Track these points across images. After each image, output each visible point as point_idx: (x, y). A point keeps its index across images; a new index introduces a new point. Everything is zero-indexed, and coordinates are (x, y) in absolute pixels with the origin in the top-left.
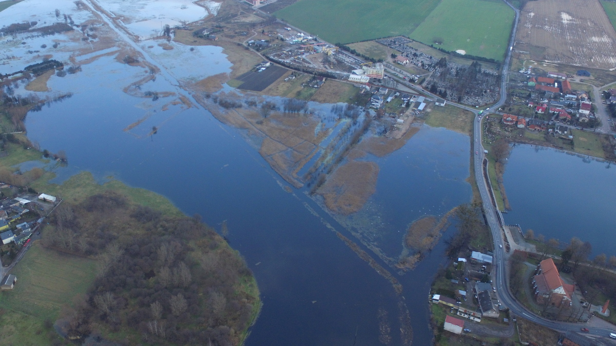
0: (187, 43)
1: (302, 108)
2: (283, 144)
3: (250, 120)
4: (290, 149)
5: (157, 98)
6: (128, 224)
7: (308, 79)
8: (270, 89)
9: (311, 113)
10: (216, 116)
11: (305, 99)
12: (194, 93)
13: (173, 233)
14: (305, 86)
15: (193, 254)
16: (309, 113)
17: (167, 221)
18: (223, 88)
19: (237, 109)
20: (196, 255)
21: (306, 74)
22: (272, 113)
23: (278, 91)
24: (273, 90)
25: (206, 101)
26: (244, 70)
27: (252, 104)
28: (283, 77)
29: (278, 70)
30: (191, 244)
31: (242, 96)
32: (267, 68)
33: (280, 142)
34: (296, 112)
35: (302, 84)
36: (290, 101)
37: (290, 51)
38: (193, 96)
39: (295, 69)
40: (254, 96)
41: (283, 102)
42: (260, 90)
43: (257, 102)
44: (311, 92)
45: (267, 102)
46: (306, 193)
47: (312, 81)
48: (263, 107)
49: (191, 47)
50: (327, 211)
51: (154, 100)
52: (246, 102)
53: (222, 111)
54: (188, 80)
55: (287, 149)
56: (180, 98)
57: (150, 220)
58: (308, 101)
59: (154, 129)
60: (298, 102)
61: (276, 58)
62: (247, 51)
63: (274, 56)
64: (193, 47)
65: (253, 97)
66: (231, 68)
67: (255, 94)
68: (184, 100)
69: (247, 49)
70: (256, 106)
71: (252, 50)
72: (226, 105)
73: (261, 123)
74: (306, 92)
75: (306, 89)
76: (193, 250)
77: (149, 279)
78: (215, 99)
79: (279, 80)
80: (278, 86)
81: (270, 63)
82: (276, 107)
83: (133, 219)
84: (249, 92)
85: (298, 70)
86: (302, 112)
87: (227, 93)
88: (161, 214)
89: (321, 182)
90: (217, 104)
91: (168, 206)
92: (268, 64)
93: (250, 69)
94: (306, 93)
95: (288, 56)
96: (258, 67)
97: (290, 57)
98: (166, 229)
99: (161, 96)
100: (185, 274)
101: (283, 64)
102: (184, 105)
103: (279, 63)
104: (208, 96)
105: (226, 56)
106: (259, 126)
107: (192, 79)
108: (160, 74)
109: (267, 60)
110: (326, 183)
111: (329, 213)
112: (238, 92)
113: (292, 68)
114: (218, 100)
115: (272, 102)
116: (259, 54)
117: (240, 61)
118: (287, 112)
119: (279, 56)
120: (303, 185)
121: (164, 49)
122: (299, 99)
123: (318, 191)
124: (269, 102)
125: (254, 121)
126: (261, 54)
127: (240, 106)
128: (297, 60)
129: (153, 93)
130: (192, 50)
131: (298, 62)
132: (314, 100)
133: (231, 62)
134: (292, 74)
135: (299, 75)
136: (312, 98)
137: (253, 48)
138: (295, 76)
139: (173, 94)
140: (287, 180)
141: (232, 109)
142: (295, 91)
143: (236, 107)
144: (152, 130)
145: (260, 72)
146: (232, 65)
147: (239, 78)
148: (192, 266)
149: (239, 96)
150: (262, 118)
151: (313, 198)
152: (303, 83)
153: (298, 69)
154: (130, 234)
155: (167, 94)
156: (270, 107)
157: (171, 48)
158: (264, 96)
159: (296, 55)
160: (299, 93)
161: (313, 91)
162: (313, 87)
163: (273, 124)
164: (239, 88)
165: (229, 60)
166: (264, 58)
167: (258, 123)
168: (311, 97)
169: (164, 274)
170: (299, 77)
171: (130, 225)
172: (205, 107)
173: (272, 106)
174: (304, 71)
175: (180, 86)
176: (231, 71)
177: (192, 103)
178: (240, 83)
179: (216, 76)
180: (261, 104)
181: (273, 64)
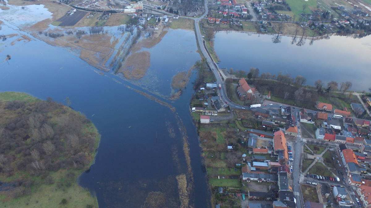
0: (18, 5)
1: (101, 30)
2: (93, 51)
3: (70, 42)
4: (98, 53)
5: (6, 39)
6: (4, 113)
7: (101, 15)
8: (79, 24)
9: (106, 32)
10: (48, 43)
11: (101, 25)
12: (31, 33)
13: (36, 111)
14: (99, 19)
15: (52, 120)
17: (30, 105)
18: (49, 27)
19: (61, 37)
20: (55, 119)
21: (99, 13)
22: (83, 36)
23: (84, 24)
24: (81, 24)
25: (40, 36)
26: (60, 15)
27: (70, 33)
28: (85, 16)
29: (81, 13)
30: (49, 114)
31: (63, 30)
32: (75, 12)
33: (91, 50)
34: (97, 33)
35: (98, 18)
36: (93, 28)
37: (87, 2)
38: (31, 34)
39: (92, 11)
40: (70, 29)
41: (89, 29)
42: (73, 25)
43: (73, 32)
44: (104, 21)
45: (79, 31)
46: (113, 73)
47: (103, 16)
48: (77, 34)
49: (22, 6)
50: (126, 80)
51: (3, 41)
52: (67, 33)
53: (52, 40)
54: (25, 26)
55: (96, 53)
56: (22, 37)
57: (19, 107)
58: (103, 27)
59: (8, 56)
60: (97, 28)
61: (79, 7)
62: (60, 5)
64: (23, 6)
65: (69, 29)
66: (52, 15)
67: (71, 27)
68: (25, 37)
70: (72, 34)
72: (53, 36)
73: (78, 42)
76: (51, 117)
77: (26, 140)
78: (45, 34)
79: (83, 18)
80: (84, 21)
82: (85, 32)
83: (6, 110)
84: (66, 27)
85: (93, 11)
86: (101, 33)
87: (52, 29)
88: (25, 103)
89: (120, 66)
90: (48, 36)
91: (29, 98)
92: (75, 10)
93: (64, 14)
94: (101, 22)
95: (86, 5)
96: (69, 13)
97: (88, 5)
98: (31, 110)
99: (8, 37)
100: (49, 131)
101: (84, 9)
102: (25, 40)
103: (82, 9)
104: (41, 33)
105: (48, 9)
106: (77, 44)
107: (28, 25)
109: (74, 8)
110: (123, 66)
111: (127, 81)
112: (60, 28)
113: (90, 11)
114: (48, 34)
115: (82, 30)
117: (57, 11)
118: (92, 34)
119: (81, 5)
120: (110, 70)
121: (3, 9)
122: (98, 27)
123: (119, 71)
124: (80, 31)
125: (73, 42)
126: (69, 5)
127: (63, 35)
128: (92, 6)
129: (2, 36)
130: (23, 8)
131: (93, 7)
132: (107, 26)
133: (52, 12)
134: (91, 14)
135: (95, 14)
136: (105, 24)
137: (64, 3)
138: (93, 15)
139: (16, 35)
140: (100, 69)
141: (58, 38)
142: (94, 23)
143: (60, 36)
145: (71, 16)
146: (52, 14)
147: (58, 20)
148: (53, 126)
149: (61, 30)
150: (78, 40)
151: (117, 75)
153: (94, 11)
154: (7, 118)
155: (12, 36)
156: (80, 33)
157: (8, 9)
158: (76, 28)
159: (91, 3)
160: (97, 23)
162: (105, 19)
163: (85, 41)
164: (59, 26)
165: (50, 11)
166: (72, 7)
167: (75, 42)
168: (104, 24)
169: (35, 134)
170: (95, 15)
172: (40, 39)
173: (82, 32)
174: (97, 11)
175: (20, 30)
176: (52, 17)
177: (31, 38)
178: (60, 23)
179: (43, 21)
180: (76, 32)
181: (78, 10)
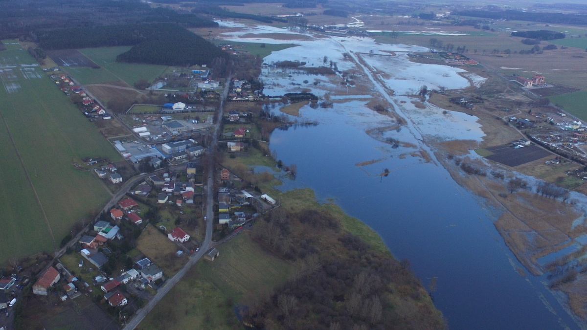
0: (441, 106)
1: (561, 195)
2: (527, 224)
3: (492, 190)
5: (397, 146)
6: (334, 246)
7: (577, 168)
8: (524, 167)
9: (572, 203)
10: (453, 176)
11: (568, 187)
12: (436, 151)
13: (376, 269)
14: (569, 175)
15: (391, 296)
16: (569, 202)
17: (373, 256)
18: (469, 153)
19: (480, 177)
20: (395, 299)
21: (575, 163)
22: (521, 190)
23: (533, 171)
24: (527, 169)
25: (447, 161)
26: (497, 142)
27: (499, 176)
28: (543, 159)
29: (538, 151)
30: (391, 286)
31: (489, 167)
32: (526, 146)
33: (523, 221)
34: (552, 198)
35: (567, 172)
36: (547, 184)
37: (559, 136)
38: (435, 153)
39: (562, 154)
40: (503, 169)
41: (538, 184)
42: (512, 166)
44: (577, 182)
45: (517, 178)
47: (582, 171)
48: (512, 182)
49: (445, 110)
50: (569, 313)
51: (393, 147)
52: (492, 173)
54: (433, 138)
55: (530, 231)
56: (420, 152)
57: (357, 249)
58: (571, 190)
59: (387, 171)
60: (556, 188)
61: (539, 140)
62: (505, 126)
63: (537, 137)
64: (447, 110)
65: (501, 170)
66: (483, 138)
67: (505, 167)
68: (424, 154)
69: (506, 124)
70: (503, 179)
71: (511, 126)
72: (468, 169)
73: (505, 196)
74: (570, 180)
75: (571, 177)
76: (391, 292)
77: (337, 301)
78: (457, 161)
79: (537, 161)
80: (535, 167)
81: (531, 143)
82: (527, 186)
83: (340, 242)
84: (498, 164)
85: (564, 156)
86: (560, 200)
87: (472, 159)
88: (369, 248)
89: (570, 279)
90: (459, 166)
91: (379, 244)
92: (528, 143)
93: (505, 143)
95: (554, 141)
96: (515, 143)
97: (558, 142)
98: (370, 263)
99: (402, 145)
100: (376, 310)
101: (547, 147)
102: (422, 159)
103: (543, 145)
104: (450, 157)
105: (481, 126)
106: (502, 199)
107: (438, 138)
108: (407, 127)
109: (526, 138)
110: (575, 282)
112: (485, 162)
113: (557, 153)
114: (461, 162)
115: (524, 180)
116: (519, 131)
117: (496, 134)
118: (540, 194)
119: (544, 138)
120: (542, 274)
121: (416, 106)
122: (559, 186)
123: (561, 287)
124: (520, 180)
125: (497, 193)
126: (522, 132)
127: (484, 175)
128: (566, 147)
129: (395, 141)
130: (445, 113)
131: (567, 149)
132: (579, 191)
133: (485, 133)
134: (557, 158)
135: (565, 162)
136: (578, 188)
137: (514, 125)
138: (560, 162)
139: (414, 147)
140: (523, 262)
141: (474, 175)
142: (556, 176)
143: (479, 175)
144: (384, 172)
145: (517, 149)
146: (485, 135)
147: (489, 149)
148: (387, 306)
149: (485, 166)
150: (507, 192)
151: (553, 292)
152: (569, 171)
153: (566, 156)
154: (333, 255)
156: (517, 184)
157: (424, 107)
158: (515, 172)
159: (566, 141)
160: (560, 179)
161: (581, 181)
162: (581, 178)
163: (520, 201)
164: (486, 158)
165: (482, 130)
166: (524, 136)
167: (500, 195)
168: (576, 187)
169: (354, 301)
170: (565, 164)
171: (335, 247)
172: (445, 166)
173: (522, 184)
174: (573, 159)
175: (423, 142)
176: (482, 140)
178: (490, 153)
179: (465, 142)
180: (510, 179)
181: (534, 145)
